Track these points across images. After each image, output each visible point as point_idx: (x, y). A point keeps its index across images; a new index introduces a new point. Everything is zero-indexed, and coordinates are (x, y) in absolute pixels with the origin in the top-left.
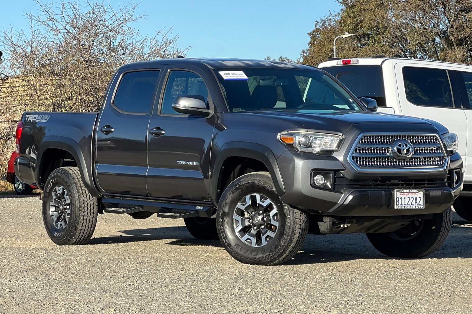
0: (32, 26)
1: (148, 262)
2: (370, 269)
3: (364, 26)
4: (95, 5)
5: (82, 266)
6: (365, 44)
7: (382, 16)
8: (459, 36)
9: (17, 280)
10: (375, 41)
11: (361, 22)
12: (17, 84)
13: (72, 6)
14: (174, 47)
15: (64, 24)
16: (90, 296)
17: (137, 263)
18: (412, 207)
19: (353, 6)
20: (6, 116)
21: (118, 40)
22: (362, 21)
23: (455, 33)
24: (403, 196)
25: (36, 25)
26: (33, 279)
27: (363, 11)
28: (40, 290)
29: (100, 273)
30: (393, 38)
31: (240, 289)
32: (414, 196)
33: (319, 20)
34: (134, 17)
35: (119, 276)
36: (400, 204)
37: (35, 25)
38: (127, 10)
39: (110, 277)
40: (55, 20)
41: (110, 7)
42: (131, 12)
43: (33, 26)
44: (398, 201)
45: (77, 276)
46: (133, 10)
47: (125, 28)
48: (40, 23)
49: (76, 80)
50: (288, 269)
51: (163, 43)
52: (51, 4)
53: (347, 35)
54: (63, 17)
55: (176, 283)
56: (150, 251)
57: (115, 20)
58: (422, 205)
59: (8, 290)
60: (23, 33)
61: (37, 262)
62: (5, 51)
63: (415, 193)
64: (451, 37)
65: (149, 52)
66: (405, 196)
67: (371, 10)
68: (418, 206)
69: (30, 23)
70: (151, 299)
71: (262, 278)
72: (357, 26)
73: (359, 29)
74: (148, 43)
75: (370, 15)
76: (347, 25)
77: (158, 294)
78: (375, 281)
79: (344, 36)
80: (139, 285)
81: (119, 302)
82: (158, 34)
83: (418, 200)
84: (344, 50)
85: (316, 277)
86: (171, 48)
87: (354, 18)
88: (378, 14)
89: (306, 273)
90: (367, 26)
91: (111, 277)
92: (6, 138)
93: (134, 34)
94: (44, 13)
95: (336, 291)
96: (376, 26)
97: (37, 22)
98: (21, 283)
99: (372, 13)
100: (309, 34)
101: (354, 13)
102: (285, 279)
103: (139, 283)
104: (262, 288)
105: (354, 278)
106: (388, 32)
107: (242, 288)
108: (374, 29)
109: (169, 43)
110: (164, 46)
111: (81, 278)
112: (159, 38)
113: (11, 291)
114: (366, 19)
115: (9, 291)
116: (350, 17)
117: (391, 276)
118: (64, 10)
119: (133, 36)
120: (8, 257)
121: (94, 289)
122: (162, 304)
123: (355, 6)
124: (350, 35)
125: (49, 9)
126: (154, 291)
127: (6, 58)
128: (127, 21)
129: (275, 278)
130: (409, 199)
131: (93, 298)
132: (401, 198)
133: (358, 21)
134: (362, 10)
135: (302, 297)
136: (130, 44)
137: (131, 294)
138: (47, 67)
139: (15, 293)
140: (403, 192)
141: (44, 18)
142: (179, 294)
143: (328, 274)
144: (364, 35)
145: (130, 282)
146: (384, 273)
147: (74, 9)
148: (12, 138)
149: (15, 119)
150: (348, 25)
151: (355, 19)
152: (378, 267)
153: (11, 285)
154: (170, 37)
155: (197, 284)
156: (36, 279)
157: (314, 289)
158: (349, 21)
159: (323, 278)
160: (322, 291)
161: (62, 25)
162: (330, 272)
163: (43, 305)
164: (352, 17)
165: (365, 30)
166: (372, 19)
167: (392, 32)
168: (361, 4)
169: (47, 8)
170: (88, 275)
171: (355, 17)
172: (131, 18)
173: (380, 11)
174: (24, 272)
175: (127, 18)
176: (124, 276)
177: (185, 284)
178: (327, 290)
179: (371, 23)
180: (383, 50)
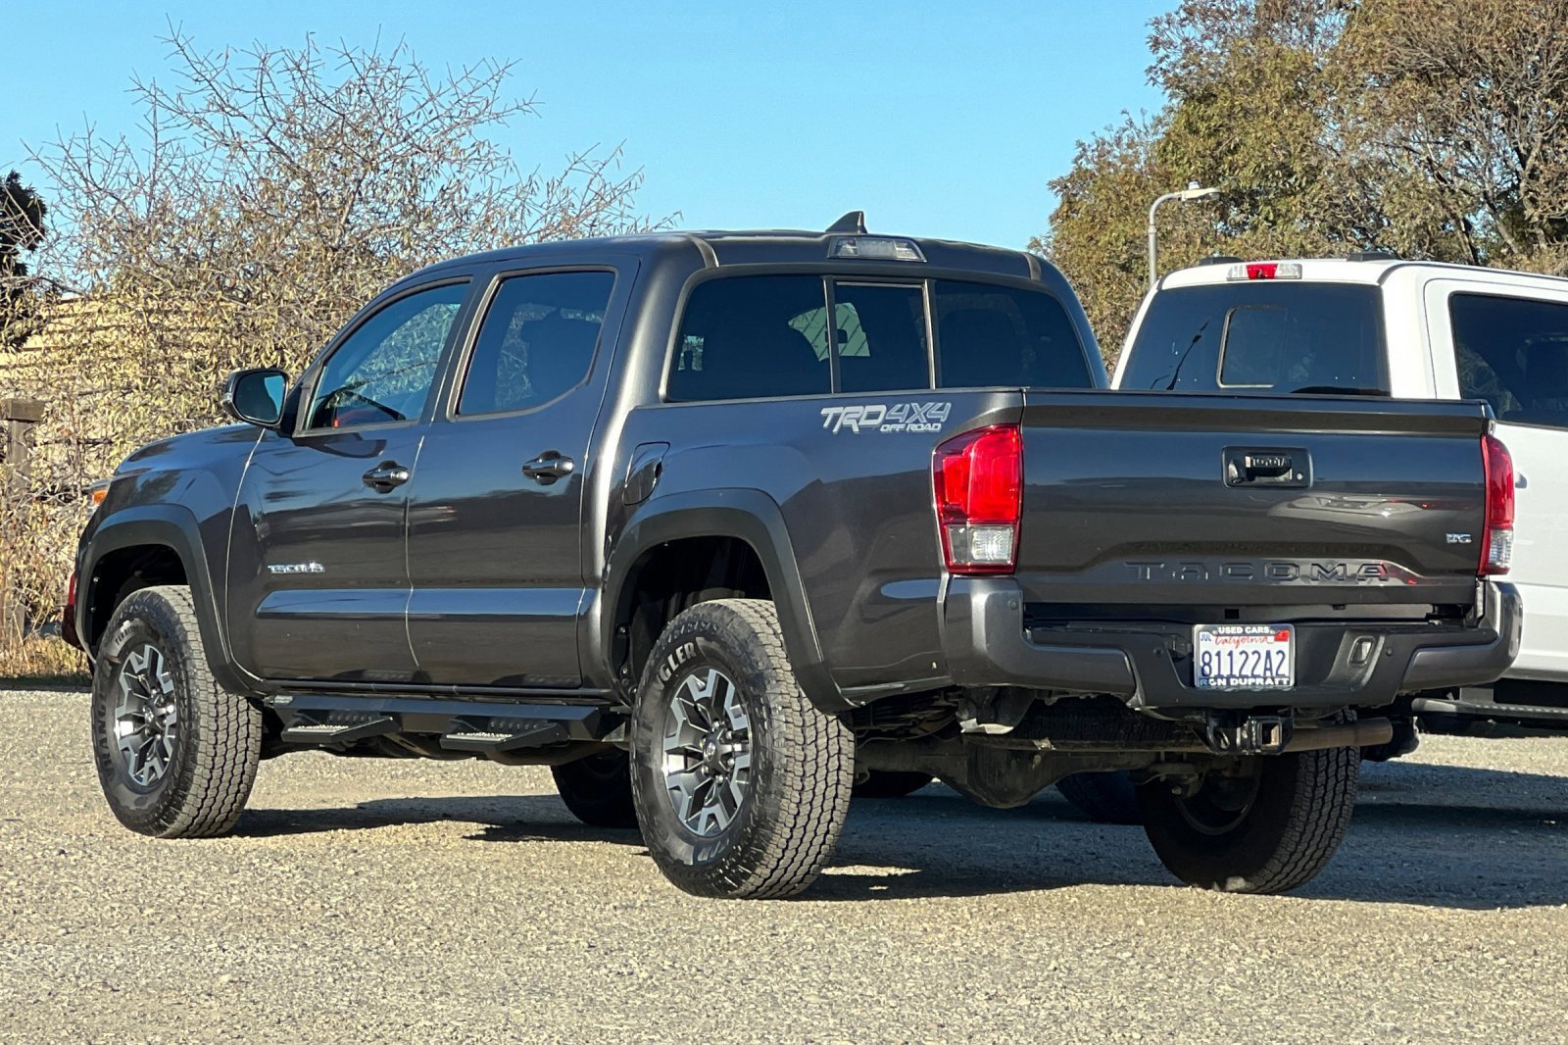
0: (156, 129)
1: (648, 906)
2: (1393, 951)
3: (1241, 163)
4: (368, 63)
5: (436, 912)
6: (1240, 226)
7: (1302, 134)
8: (1554, 209)
9: (242, 947)
10: (1278, 215)
11: (1233, 151)
12: (100, 319)
13: (291, 65)
14: (626, 213)
15: (264, 123)
16: (503, 1005)
17: (615, 908)
19: (1208, 97)
20: (59, 425)
21: (440, 182)
22: (1235, 148)
23: (1545, 194)
25: (172, 123)
26: (295, 946)
27: (1240, 115)
28: (330, 980)
29: (508, 934)
30: (1337, 205)
31: (990, 999)
33: (1089, 140)
34: (496, 108)
35: (573, 946)
37: (166, 125)
38: (474, 82)
39: (544, 948)
40: (233, 109)
41: (416, 73)
42: (485, 92)
43: (159, 127)
45: (436, 942)
46: (493, 83)
47: (465, 143)
48: (182, 119)
49: (296, 313)
50: (1124, 941)
51: (590, 195)
52: (224, 56)
53: (1194, 191)
54: (260, 100)
55: (771, 972)
56: (638, 872)
57: (434, 115)
59: (225, 978)
60: (128, 150)
61: (280, 893)
62: (62, 207)
64: (1529, 211)
65: (542, 225)
67: (1267, 111)
69: (151, 117)
70: (713, 1021)
71: (1051, 967)
72: (1219, 164)
73: (1224, 172)
74: (541, 197)
75: (1262, 129)
76: (1185, 160)
77: (726, 1005)
78: (1427, 988)
79: (1186, 195)
80: (651, 977)
81: (612, 1027)
82: (575, 167)
84: (1173, 241)
85: (1224, 970)
86: (613, 217)
87: (1210, 135)
88: (1291, 124)
89: (1188, 957)
90: (1253, 164)
91: (548, 949)
92: (60, 497)
93: (495, 163)
94: (198, 86)
95: (1310, 1013)
96: (1282, 166)
97: (174, 114)
98: (260, 957)
99: (1269, 122)
100: (1052, 185)
101: (1210, 118)
102: (1127, 971)
103: (649, 969)
104: (1063, 998)
105: (1352, 978)
106: (1322, 188)
107: (996, 995)
108: (1274, 175)
109: (608, 199)
110: (594, 209)
111: (450, 949)
112: (577, 182)
113: (236, 979)
114: (1250, 142)
115: (231, 981)
116: (1196, 132)
117: (1474, 975)
118: (266, 79)
119: (494, 169)
120: (177, 876)
121: (509, 984)
122: (754, 1036)
123: (1215, 96)
124: (1203, 192)
125: (214, 73)
126: (709, 996)
127: (65, 234)
128: (475, 119)
129: (1091, 967)
131: (518, 1011)
133: (1223, 148)
134: (1236, 110)
135: (1208, 1029)
136: (478, 198)
137: (639, 1003)
138: (204, 267)
139: (250, 987)
141: (197, 102)
142: (794, 1007)
143: (1260, 962)
144: (1237, 197)
145: (617, 965)
146: (1444, 964)
147: (297, 75)
148: (80, 499)
149: (92, 435)
150: (1188, 161)
151: (1212, 142)
152: (1417, 943)
153: (230, 961)
154: (614, 177)
155: (840, 977)
156: (305, 945)
157: (1236, 1005)
158: (1194, 144)
159: (1249, 972)
160: (1264, 1012)
161: (256, 127)
162: (1264, 956)
163: (360, 1028)
164: (1202, 134)
165: (1246, 178)
166: (1269, 143)
167: (1334, 188)
168: (1233, 92)
169: (210, 68)
170: (469, 938)
171: (1214, 132)
172: (487, 110)
173: (1295, 117)
174: (254, 922)
175: (473, 111)
176: (590, 946)
177: (803, 976)
178: (1280, 1012)
179: (1264, 156)
180: (1302, 246)
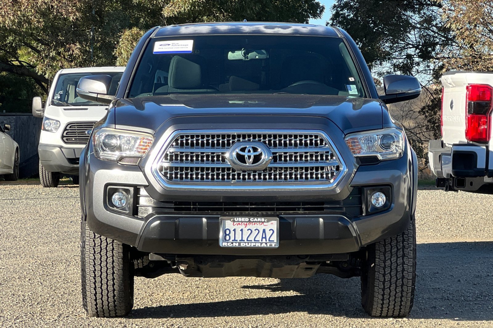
18: (255, 244)
24: (238, 228)
32: (261, 227)
36: (232, 238)
44: (228, 235)
58: (275, 241)
63: (263, 222)
66: (243, 227)
68: (266, 243)
83: (268, 234)
130: (250, 231)
132: (234, 230)
140: (238, 221)
